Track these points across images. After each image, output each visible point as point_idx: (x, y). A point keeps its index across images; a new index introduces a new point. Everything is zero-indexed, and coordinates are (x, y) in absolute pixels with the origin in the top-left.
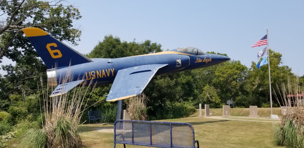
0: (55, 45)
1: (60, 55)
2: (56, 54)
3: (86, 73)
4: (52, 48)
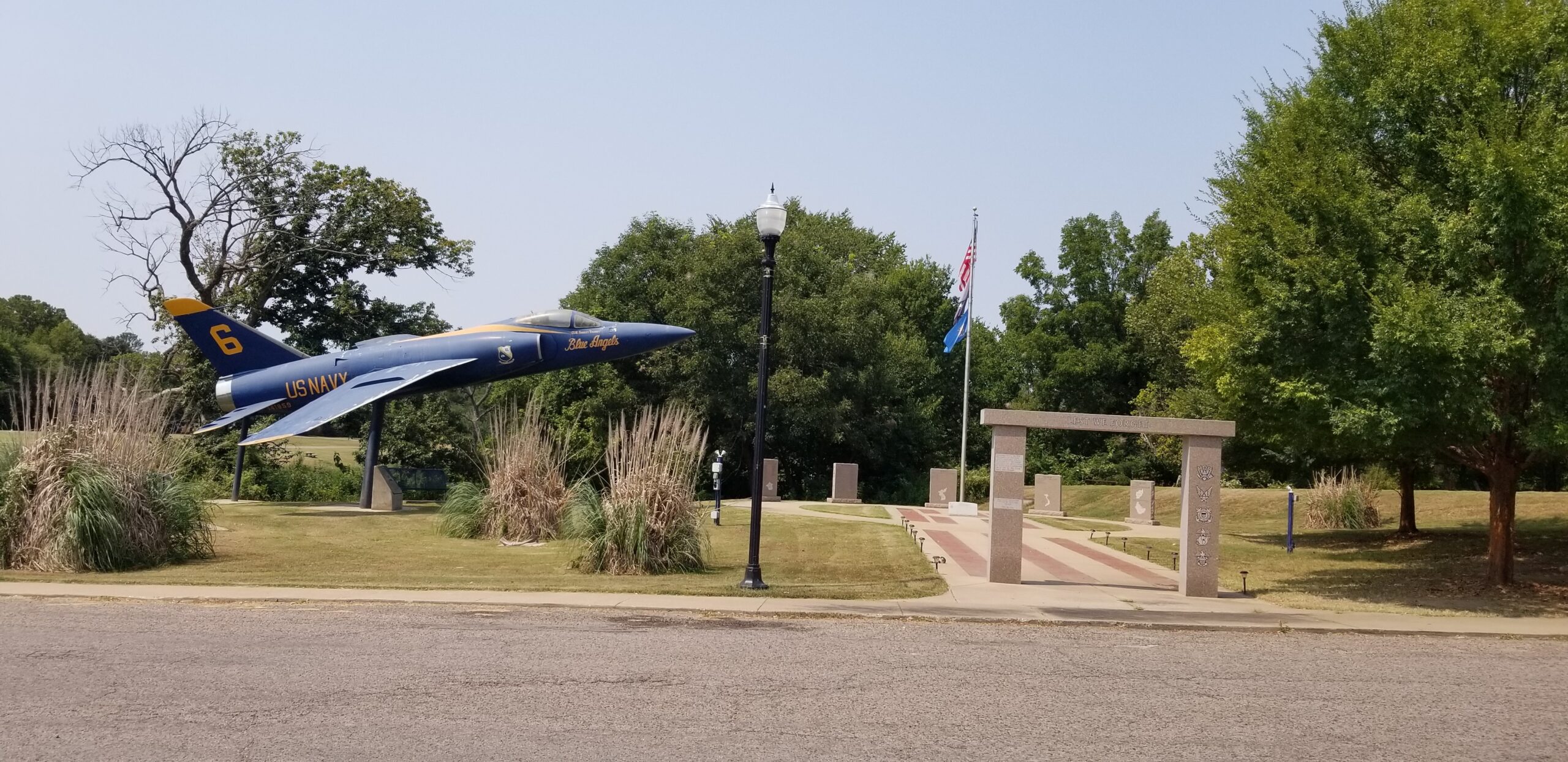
0: (227, 329)
1: (238, 349)
2: (230, 346)
3: (287, 384)
4: (222, 334)
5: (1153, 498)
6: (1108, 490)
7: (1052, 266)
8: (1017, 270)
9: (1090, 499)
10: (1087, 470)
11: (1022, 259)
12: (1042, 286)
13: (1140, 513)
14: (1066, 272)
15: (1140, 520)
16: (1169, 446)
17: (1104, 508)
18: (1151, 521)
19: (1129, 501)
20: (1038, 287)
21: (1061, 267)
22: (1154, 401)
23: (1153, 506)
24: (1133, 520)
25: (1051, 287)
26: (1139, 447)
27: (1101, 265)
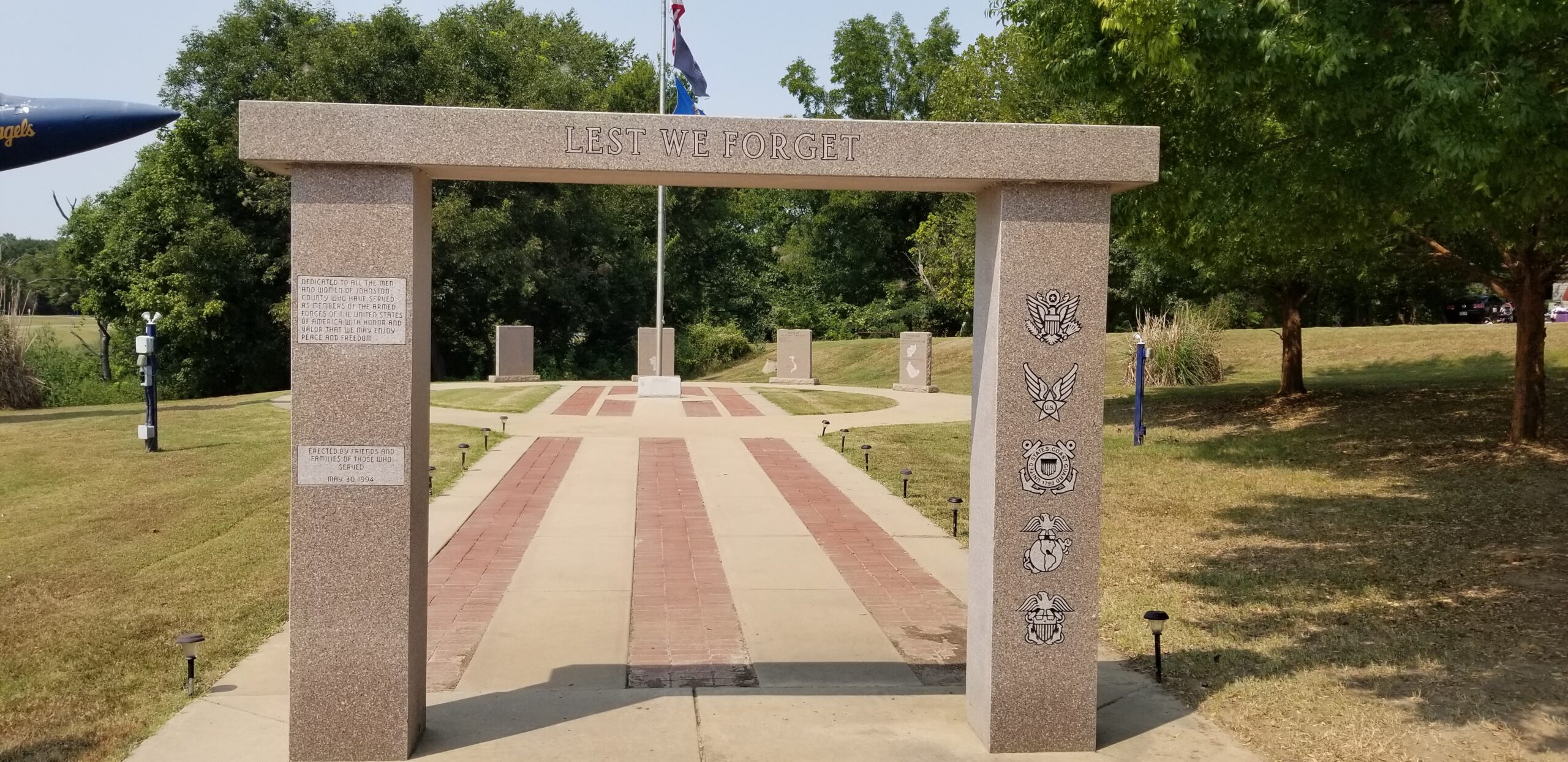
5: (930, 356)
6: (879, 345)
7: (824, 80)
8: (783, 82)
9: (857, 357)
10: (861, 321)
11: (788, 69)
12: (812, 105)
13: (912, 376)
14: (840, 86)
15: (912, 386)
16: (952, 288)
17: (873, 368)
18: (927, 387)
19: (897, 361)
20: (807, 105)
21: (833, 81)
22: (936, 235)
23: (930, 366)
24: (904, 386)
25: (822, 105)
26: (918, 291)
27: (878, 80)
